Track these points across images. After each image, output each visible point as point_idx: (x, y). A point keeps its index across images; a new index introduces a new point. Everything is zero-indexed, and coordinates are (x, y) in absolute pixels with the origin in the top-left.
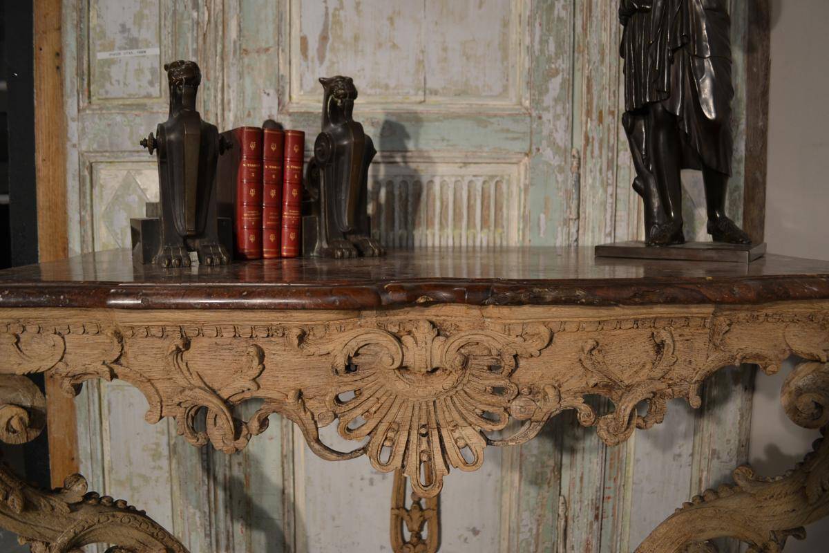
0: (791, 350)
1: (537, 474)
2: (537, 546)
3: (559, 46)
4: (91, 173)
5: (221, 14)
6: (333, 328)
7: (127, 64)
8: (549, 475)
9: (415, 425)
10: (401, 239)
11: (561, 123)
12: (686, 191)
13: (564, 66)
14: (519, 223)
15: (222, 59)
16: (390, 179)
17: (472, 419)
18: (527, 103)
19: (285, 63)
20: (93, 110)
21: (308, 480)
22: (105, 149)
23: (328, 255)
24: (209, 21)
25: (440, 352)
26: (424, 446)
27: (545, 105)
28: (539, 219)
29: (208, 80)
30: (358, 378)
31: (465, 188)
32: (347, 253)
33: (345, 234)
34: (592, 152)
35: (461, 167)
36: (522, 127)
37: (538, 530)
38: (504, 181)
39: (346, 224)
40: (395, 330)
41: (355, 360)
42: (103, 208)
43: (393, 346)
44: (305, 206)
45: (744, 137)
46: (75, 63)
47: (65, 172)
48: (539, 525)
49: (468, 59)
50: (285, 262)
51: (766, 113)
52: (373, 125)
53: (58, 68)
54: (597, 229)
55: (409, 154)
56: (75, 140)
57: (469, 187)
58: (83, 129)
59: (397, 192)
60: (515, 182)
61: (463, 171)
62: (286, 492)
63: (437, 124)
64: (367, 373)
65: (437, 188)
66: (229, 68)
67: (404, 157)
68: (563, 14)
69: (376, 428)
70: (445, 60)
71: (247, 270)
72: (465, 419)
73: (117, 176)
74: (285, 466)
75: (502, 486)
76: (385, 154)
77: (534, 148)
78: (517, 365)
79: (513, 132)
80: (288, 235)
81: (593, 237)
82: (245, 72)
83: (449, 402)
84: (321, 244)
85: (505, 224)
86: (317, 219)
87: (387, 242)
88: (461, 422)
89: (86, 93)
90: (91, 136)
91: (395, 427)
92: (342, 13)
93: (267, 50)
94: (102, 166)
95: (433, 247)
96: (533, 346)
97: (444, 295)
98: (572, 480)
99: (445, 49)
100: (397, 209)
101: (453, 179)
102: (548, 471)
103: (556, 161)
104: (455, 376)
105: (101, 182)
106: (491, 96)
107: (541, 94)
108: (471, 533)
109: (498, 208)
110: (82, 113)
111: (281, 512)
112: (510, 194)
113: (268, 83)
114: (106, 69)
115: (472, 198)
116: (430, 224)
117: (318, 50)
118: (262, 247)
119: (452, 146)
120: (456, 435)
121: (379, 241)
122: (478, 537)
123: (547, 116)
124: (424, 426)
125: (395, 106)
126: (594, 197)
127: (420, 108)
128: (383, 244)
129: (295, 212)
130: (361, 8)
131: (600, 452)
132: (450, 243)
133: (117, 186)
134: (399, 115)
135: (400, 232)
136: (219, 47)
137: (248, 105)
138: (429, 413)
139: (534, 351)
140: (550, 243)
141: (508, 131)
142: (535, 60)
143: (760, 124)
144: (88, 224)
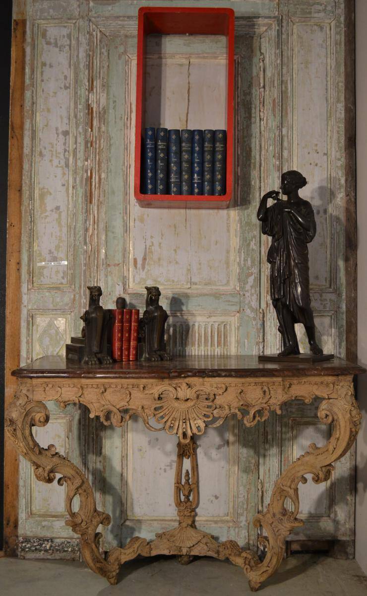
0: (315, 394)
1: (247, 467)
2: (247, 506)
3: (253, 262)
4: (32, 319)
5: (97, 247)
6: (154, 385)
7: (51, 268)
8: (252, 468)
9: (181, 418)
10: (180, 351)
11: (255, 297)
12: (317, 328)
13: (255, 271)
14: (235, 344)
15: (97, 268)
16: (174, 323)
17: (201, 417)
18: (238, 289)
19: (127, 271)
20: (35, 290)
21: (134, 469)
22: (40, 308)
23: (149, 360)
24: (91, 250)
25: (189, 393)
26: (184, 426)
27: (246, 289)
28: (245, 342)
29: (91, 277)
30: (162, 402)
31: (210, 328)
32: (156, 359)
33: (155, 351)
34: (270, 311)
35: (208, 318)
36: (236, 300)
37: (248, 496)
38: (228, 325)
39: (156, 347)
40: (175, 386)
41: (161, 396)
42: (38, 336)
43: (174, 391)
44: (139, 340)
45: (345, 302)
46: (27, 268)
47: (20, 319)
48: (248, 494)
49: (211, 268)
50: (131, 363)
51: (356, 290)
52: (167, 299)
53: (18, 270)
54: (273, 347)
55: (183, 312)
56: (25, 304)
57: (211, 327)
58: (30, 298)
59: (178, 330)
60: (233, 326)
61: (209, 320)
62: (123, 475)
63: (196, 298)
64: (165, 400)
65: (197, 327)
66: (100, 271)
67: (181, 313)
68: (254, 247)
69: (168, 420)
70: (200, 269)
71: (117, 365)
72: (198, 417)
73: (45, 321)
74: (123, 461)
75: (229, 473)
76: (172, 312)
77: (241, 309)
78: (215, 398)
79: (232, 302)
80: (133, 352)
81: (271, 351)
82: (108, 275)
83: (193, 411)
84: (146, 355)
85: (229, 344)
86: (144, 345)
87: (173, 353)
88: (197, 418)
89: (31, 282)
90: (33, 302)
91: (174, 419)
92: (153, 248)
93: (119, 264)
94: (38, 316)
95: (195, 355)
96: (220, 392)
97: (190, 374)
98: (265, 471)
99: (200, 264)
100: (178, 337)
101: (204, 323)
102: (252, 465)
103: (252, 315)
104: (194, 401)
105: (37, 323)
106: (222, 285)
107: (244, 284)
108: (214, 498)
109: (225, 337)
110: (29, 291)
111: (120, 485)
112: (231, 330)
113: (119, 280)
114: (41, 271)
115: (213, 332)
116: (193, 344)
117: (142, 264)
118: (122, 356)
119: (203, 308)
120: (195, 422)
121: (170, 354)
122: (218, 500)
123: (247, 294)
124: (184, 419)
125: (177, 290)
126: (271, 331)
127: (189, 291)
128: (171, 354)
129: (135, 342)
130: (161, 245)
131: (278, 456)
132: (203, 353)
133: (45, 325)
134: (179, 294)
135: (179, 348)
136: (96, 261)
137: (109, 290)
138: (186, 415)
139: (221, 393)
140: (250, 354)
141: (229, 301)
142: (241, 268)
143: (353, 295)
144: (30, 343)
